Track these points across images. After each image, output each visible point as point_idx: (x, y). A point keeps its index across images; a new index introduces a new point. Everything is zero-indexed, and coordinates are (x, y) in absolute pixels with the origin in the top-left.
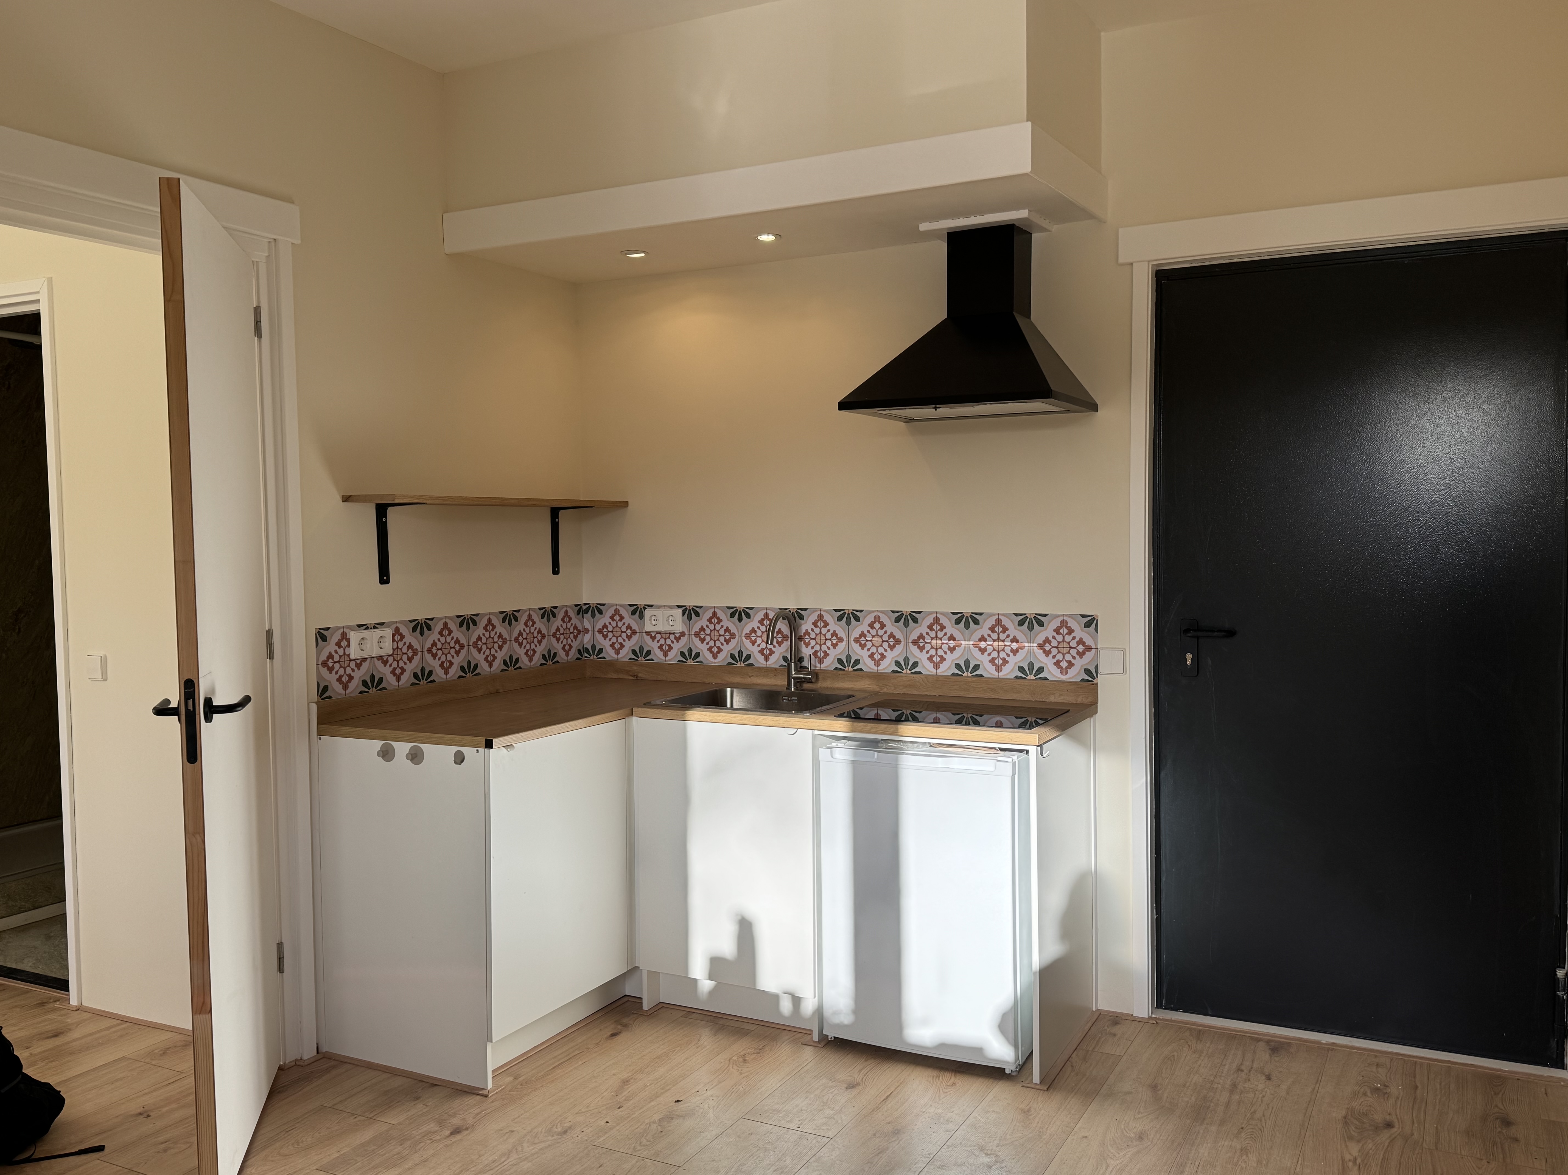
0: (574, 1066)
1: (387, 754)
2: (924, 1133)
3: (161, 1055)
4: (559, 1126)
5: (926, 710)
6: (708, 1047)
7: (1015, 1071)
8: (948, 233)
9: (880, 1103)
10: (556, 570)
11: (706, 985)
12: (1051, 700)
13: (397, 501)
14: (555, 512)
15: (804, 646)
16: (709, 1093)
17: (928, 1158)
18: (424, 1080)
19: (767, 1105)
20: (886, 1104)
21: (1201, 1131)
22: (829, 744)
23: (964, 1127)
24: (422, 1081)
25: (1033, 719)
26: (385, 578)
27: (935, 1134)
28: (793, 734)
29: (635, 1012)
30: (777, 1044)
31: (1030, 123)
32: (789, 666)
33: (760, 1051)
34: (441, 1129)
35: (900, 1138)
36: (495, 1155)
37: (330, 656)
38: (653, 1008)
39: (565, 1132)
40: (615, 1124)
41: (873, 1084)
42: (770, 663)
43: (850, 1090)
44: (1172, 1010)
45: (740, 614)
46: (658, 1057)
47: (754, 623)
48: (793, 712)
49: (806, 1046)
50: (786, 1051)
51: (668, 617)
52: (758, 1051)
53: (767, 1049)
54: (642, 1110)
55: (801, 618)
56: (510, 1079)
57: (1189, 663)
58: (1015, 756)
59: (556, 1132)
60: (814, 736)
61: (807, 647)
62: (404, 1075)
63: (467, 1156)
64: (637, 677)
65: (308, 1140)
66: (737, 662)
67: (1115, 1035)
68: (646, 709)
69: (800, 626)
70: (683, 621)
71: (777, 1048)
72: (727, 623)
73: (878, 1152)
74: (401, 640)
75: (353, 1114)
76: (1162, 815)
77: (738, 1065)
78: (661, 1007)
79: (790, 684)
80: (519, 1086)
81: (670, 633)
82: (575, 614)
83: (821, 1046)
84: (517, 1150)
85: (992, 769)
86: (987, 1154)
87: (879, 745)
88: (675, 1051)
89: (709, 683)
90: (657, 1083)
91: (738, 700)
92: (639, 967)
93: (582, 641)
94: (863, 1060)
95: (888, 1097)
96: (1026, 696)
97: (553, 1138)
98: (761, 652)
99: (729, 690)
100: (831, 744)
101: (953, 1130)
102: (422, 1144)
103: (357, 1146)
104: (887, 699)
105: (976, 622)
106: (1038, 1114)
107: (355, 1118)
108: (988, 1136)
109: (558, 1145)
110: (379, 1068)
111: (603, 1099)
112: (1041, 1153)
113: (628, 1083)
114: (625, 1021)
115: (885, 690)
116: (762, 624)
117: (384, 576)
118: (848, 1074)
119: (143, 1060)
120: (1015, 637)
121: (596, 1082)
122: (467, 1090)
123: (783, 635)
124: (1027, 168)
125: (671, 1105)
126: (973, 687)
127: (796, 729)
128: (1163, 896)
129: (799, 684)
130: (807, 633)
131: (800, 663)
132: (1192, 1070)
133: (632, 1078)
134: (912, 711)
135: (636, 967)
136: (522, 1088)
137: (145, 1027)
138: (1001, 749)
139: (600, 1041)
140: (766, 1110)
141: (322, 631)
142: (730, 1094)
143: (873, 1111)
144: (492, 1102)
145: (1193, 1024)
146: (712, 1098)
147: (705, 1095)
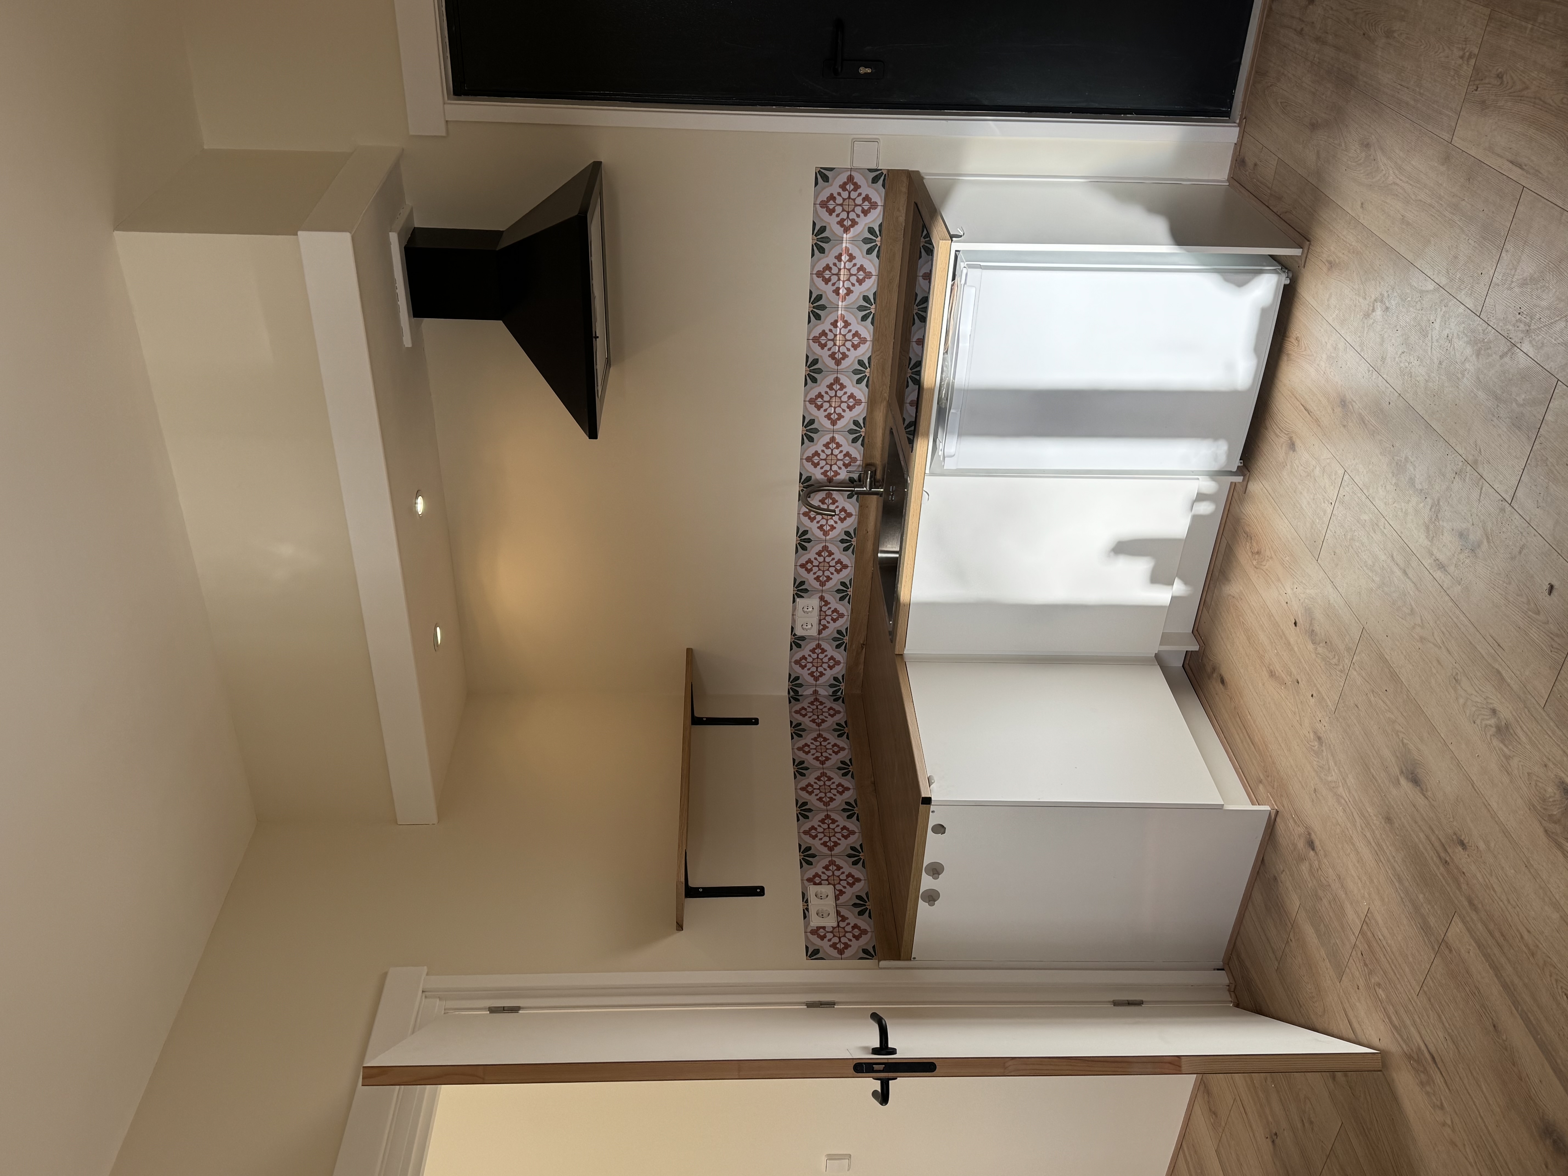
0: (1252, 723)
1: (932, 897)
2: (1347, 375)
3: (1216, 1116)
4: (1313, 744)
5: (908, 353)
6: (1241, 588)
7: (1287, 274)
8: (414, 317)
9: (1312, 418)
10: (754, 722)
11: (1179, 588)
12: (904, 220)
13: (683, 880)
14: (696, 721)
15: (838, 477)
16: (1289, 591)
17: (1372, 372)
18: (1258, 870)
19: (1306, 534)
20: (1313, 411)
21: (1365, 79)
22: (940, 457)
23: (1342, 332)
24: (1258, 872)
25: (922, 240)
26: (758, 890)
27: (1348, 363)
28: (928, 495)
29: (1201, 658)
30: (1244, 519)
31: (299, 233)
32: (858, 493)
33: (1249, 537)
34: (1308, 859)
35: (1350, 400)
36: (1338, 809)
37: (834, 946)
38: (1198, 640)
39: (1319, 738)
40: (1315, 689)
41: (1292, 424)
42: (854, 511)
43: (1296, 448)
44: (1233, 101)
45: (803, 540)
46: (1249, 639)
47: (813, 527)
48: (906, 490)
49: (1247, 489)
50: (1251, 510)
51: (804, 612)
52: (1249, 538)
53: (1248, 530)
54: (1302, 660)
55: (809, 479)
56: (1261, 787)
57: (869, 70)
58: (961, 265)
59: (1318, 747)
60: (932, 474)
61: (839, 474)
62: (1251, 890)
63: (1337, 836)
64: (864, 645)
65: (1310, 988)
66: (852, 544)
67: (1256, 165)
68: (897, 642)
69: (818, 480)
70: (809, 597)
71: (1247, 519)
72: (811, 554)
73: (1362, 424)
74: (820, 876)
75: (1288, 942)
76: (1029, 104)
77: (1262, 560)
78: (1198, 631)
79: (876, 493)
80: (1269, 779)
81: (821, 610)
82: (798, 704)
83: (1248, 475)
84: (1334, 787)
85: (973, 290)
86: (1373, 310)
87: (943, 407)
88: (1243, 622)
89: (872, 573)
90: (1275, 642)
91: (891, 546)
92: (1156, 654)
93: (825, 696)
94: (1266, 431)
95: (1306, 409)
96: (898, 249)
97: (1325, 751)
98: (842, 520)
99: (880, 555)
100: (939, 456)
101: (1345, 344)
102: (1322, 879)
103: (1319, 941)
104: (896, 395)
105: (819, 297)
106: (1334, 253)
107: (1291, 940)
108: (1353, 308)
109: (1332, 746)
110: (1243, 912)
111: (1288, 698)
112: (1375, 253)
113: (1273, 672)
114: (1209, 669)
115: (886, 395)
116: (815, 518)
117: (757, 891)
118: (1279, 448)
119: (1220, 1134)
120: (836, 257)
121: (1269, 703)
122: (1270, 830)
123: (826, 498)
124: (347, 236)
125: (1298, 630)
126: (887, 303)
127: (924, 492)
128: (1113, 106)
129: (876, 484)
130: (825, 473)
131: (856, 481)
132: (1297, 84)
133: (1268, 668)
134: (908, 367)
135: (1155, 656)
136: (1271, 776)
137: (1188, 1129)
138: (954, 279)
139: (1228, 695)
140: (1311, 536)
141: (809, 954)
142: (1291, 570)
143: (1319, 426)
144: (1283, 806)
145: (1248, 81)
146: (1295, 590)
147: (1291, 596)
